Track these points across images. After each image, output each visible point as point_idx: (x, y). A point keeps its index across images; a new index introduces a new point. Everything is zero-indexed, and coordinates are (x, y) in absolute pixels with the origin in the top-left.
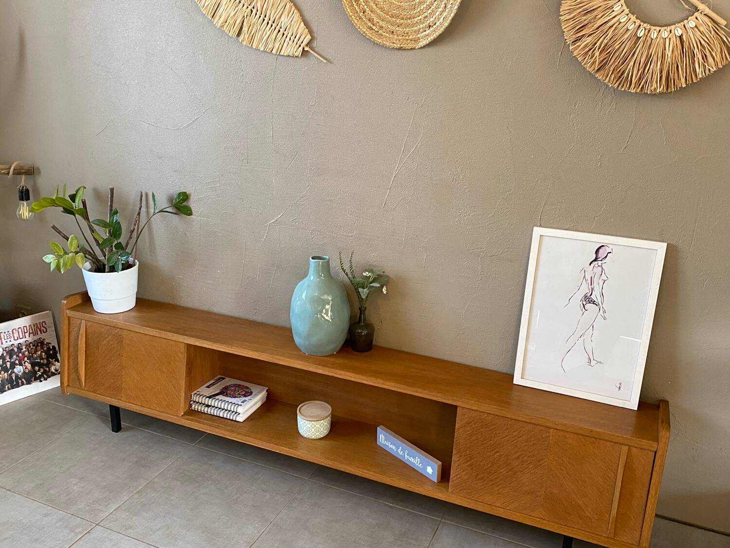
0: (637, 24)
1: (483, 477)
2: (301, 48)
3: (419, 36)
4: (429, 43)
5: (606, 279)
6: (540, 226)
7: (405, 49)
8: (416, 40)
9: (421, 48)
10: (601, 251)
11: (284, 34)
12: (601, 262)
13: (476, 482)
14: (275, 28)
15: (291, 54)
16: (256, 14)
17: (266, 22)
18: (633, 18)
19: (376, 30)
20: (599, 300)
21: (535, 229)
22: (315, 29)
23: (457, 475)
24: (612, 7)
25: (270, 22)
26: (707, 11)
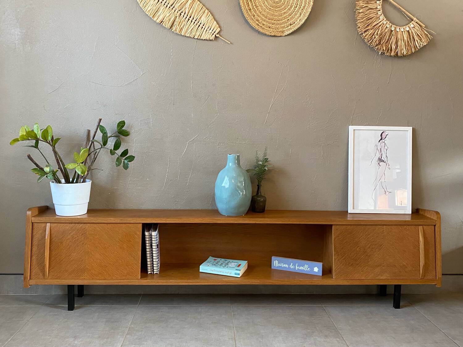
0: (391, 25)
1: (353, 264)
2: (214, 35)
3: (284, 29)
4: (291, 33)
5: (387, 148)
6: (352, 125)
7: (277, 36)
8: (283, 32)
9: (286, 36)
10: (383, 134)
11: (202, 27)
12: (384, 140)
13: (349, 268)
14: (197, 24)
15: (208, 38)
16: (184, 16)
17: (190, 20)
18: (388, 22)
19: (261, 25)
20: (385, 160)
21: (350, 127)
22: (222, 25)
23: (338, 267)
24: (379, 17)
25: (193, 21)
26: (417, 21)
